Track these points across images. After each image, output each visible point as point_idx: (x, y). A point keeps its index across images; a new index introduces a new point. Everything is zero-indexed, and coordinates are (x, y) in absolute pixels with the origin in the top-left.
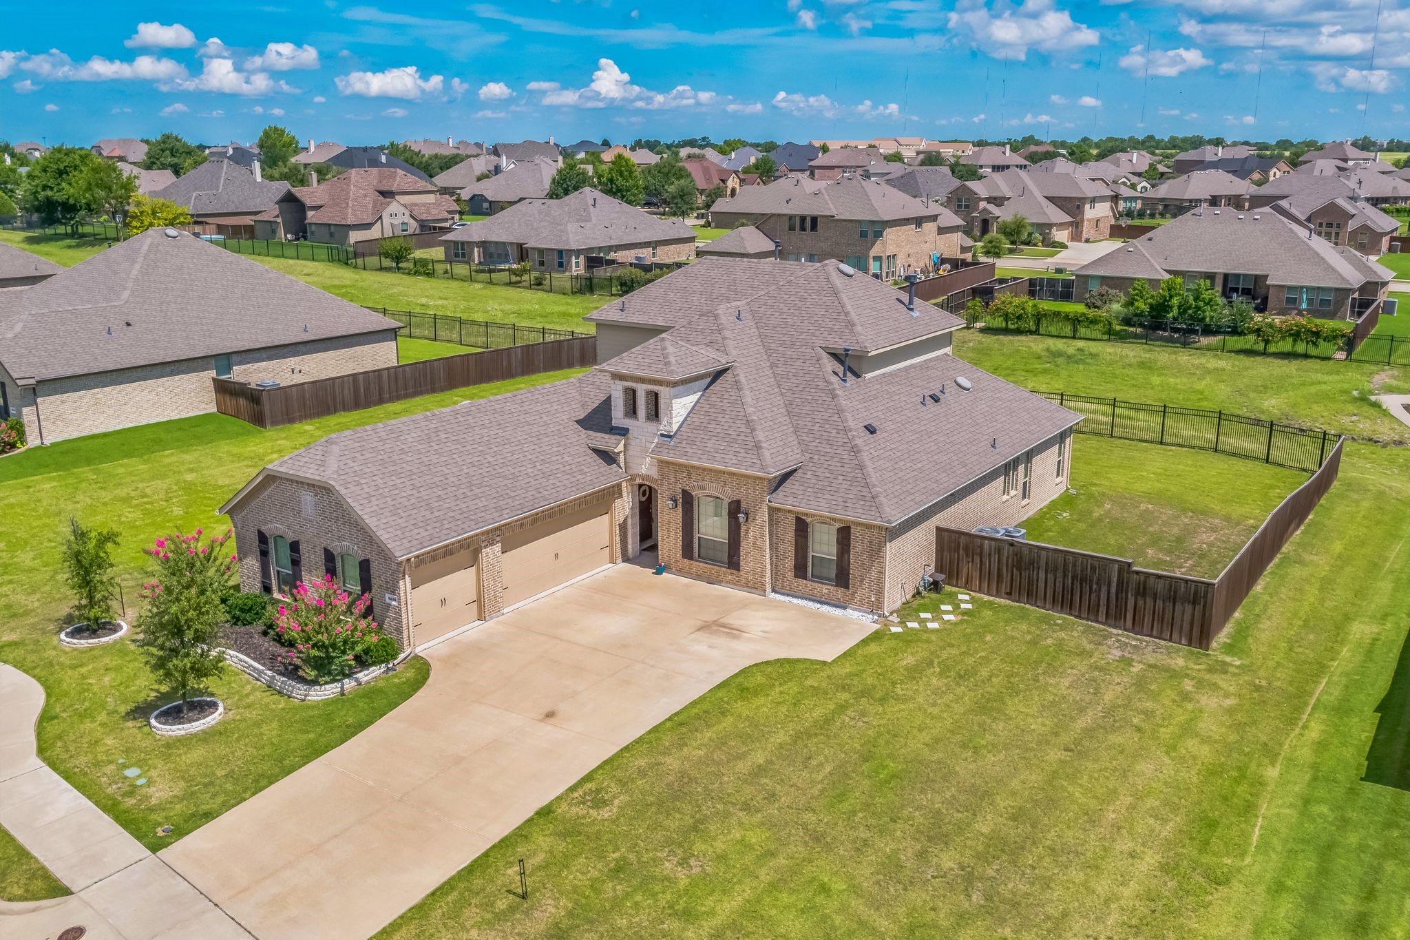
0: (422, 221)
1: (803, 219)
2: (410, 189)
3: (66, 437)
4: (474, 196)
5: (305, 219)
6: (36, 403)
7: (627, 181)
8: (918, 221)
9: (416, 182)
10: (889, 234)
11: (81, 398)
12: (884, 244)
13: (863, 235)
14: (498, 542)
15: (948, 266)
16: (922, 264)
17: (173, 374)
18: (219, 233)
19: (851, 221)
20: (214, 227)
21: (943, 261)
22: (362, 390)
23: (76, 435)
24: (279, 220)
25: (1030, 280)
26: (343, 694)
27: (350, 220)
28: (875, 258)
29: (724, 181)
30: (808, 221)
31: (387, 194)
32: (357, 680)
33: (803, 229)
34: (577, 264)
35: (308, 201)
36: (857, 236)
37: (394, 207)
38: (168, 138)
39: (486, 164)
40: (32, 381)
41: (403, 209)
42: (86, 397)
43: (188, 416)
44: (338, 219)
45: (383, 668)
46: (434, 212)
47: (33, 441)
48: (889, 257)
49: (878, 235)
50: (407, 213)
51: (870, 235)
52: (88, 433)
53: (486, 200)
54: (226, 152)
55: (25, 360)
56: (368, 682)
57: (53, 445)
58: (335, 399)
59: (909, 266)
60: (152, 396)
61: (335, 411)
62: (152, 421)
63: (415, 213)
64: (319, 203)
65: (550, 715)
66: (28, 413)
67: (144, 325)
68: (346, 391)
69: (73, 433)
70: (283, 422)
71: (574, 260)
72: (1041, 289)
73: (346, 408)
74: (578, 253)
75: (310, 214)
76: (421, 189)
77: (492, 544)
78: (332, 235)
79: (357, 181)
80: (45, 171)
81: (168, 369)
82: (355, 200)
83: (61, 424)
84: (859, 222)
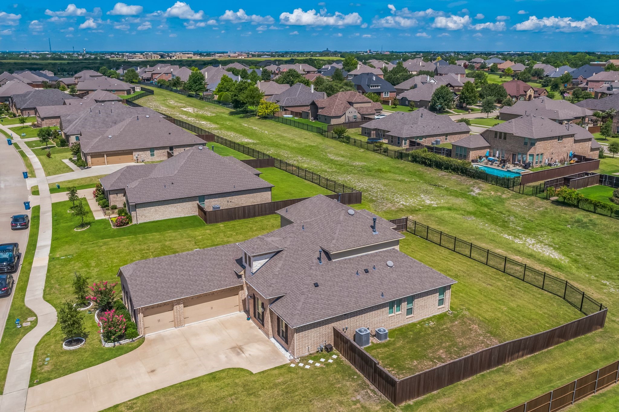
0: (363, 114)
1: (501, 133)
2: (360, 101)
3: (145, 221)
4: (403, 98)
5: (318, 112)
6: (136, 211)
7: (470, 94)
8: (560, 138)
9: (364, 98)
10: (538, 145)
11: (151, 209)
12: (535, 149)
13: (526, 144)
14: (182, 303)
15: (576, 159)
16: (561, 157)
17: (183, 202)
18: (291, 114)
19: (521, 137)
20: (290, 112)
21: (575, 156)
22: (247, 212)
23: (148, 221)
24: (310, 112)
25: (600, 175)
26: (114, 347)
27: (333, 114)
28: (530, 155)
29: (525, 92)
30: (503, 135)
31: (351, 104)
32: (120, 343)
33: (500, 138)
34: (405, 143)
35: (319, 105)
36: (523, 144)
37: (351, 109)
38: (291, 70)
39: (421, 79)
40: (134, 204)
41: (355, 110)
42: (152, 209)
43: (187, 216)
44: (328, 113)
45: (131, 340)
46: (370, 110)
47: (134, 222)
48: (538, 155)
49: (533, 144)
50: (357, 112)
51: (529, 145)
52: (152, 220)
53: (407, 100)
54: (328, 68)
55: (134, 196)
56: (124, 344)
57: (140, 224)
58: (235, 215)
59: (552, 158)
60: (175, 209)
61: (235, 219)
62: (175, 217)
63: (361, 111)
64: (324, 106)
65: (153, 371)
66: (133, 213)
67: (178, 184)
68: (240, 212)
69: (147, 220)
70: (214, 222)
71: (404, 142)
72: (605, 180)
73: (239, 218)
74: (406, 139)
75: (320, 110)
76: (365, 101)
77: (179, 304)
78: (326, 119)
79: (340, 98)
80: (236, 89)
81: (181, 200)
82: (337, 106)
83: (144, 217)
84: (525, 138)
